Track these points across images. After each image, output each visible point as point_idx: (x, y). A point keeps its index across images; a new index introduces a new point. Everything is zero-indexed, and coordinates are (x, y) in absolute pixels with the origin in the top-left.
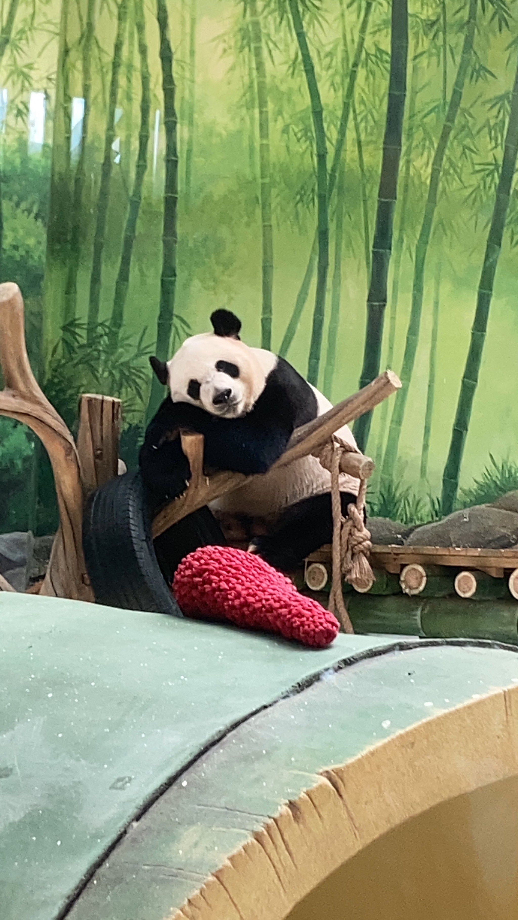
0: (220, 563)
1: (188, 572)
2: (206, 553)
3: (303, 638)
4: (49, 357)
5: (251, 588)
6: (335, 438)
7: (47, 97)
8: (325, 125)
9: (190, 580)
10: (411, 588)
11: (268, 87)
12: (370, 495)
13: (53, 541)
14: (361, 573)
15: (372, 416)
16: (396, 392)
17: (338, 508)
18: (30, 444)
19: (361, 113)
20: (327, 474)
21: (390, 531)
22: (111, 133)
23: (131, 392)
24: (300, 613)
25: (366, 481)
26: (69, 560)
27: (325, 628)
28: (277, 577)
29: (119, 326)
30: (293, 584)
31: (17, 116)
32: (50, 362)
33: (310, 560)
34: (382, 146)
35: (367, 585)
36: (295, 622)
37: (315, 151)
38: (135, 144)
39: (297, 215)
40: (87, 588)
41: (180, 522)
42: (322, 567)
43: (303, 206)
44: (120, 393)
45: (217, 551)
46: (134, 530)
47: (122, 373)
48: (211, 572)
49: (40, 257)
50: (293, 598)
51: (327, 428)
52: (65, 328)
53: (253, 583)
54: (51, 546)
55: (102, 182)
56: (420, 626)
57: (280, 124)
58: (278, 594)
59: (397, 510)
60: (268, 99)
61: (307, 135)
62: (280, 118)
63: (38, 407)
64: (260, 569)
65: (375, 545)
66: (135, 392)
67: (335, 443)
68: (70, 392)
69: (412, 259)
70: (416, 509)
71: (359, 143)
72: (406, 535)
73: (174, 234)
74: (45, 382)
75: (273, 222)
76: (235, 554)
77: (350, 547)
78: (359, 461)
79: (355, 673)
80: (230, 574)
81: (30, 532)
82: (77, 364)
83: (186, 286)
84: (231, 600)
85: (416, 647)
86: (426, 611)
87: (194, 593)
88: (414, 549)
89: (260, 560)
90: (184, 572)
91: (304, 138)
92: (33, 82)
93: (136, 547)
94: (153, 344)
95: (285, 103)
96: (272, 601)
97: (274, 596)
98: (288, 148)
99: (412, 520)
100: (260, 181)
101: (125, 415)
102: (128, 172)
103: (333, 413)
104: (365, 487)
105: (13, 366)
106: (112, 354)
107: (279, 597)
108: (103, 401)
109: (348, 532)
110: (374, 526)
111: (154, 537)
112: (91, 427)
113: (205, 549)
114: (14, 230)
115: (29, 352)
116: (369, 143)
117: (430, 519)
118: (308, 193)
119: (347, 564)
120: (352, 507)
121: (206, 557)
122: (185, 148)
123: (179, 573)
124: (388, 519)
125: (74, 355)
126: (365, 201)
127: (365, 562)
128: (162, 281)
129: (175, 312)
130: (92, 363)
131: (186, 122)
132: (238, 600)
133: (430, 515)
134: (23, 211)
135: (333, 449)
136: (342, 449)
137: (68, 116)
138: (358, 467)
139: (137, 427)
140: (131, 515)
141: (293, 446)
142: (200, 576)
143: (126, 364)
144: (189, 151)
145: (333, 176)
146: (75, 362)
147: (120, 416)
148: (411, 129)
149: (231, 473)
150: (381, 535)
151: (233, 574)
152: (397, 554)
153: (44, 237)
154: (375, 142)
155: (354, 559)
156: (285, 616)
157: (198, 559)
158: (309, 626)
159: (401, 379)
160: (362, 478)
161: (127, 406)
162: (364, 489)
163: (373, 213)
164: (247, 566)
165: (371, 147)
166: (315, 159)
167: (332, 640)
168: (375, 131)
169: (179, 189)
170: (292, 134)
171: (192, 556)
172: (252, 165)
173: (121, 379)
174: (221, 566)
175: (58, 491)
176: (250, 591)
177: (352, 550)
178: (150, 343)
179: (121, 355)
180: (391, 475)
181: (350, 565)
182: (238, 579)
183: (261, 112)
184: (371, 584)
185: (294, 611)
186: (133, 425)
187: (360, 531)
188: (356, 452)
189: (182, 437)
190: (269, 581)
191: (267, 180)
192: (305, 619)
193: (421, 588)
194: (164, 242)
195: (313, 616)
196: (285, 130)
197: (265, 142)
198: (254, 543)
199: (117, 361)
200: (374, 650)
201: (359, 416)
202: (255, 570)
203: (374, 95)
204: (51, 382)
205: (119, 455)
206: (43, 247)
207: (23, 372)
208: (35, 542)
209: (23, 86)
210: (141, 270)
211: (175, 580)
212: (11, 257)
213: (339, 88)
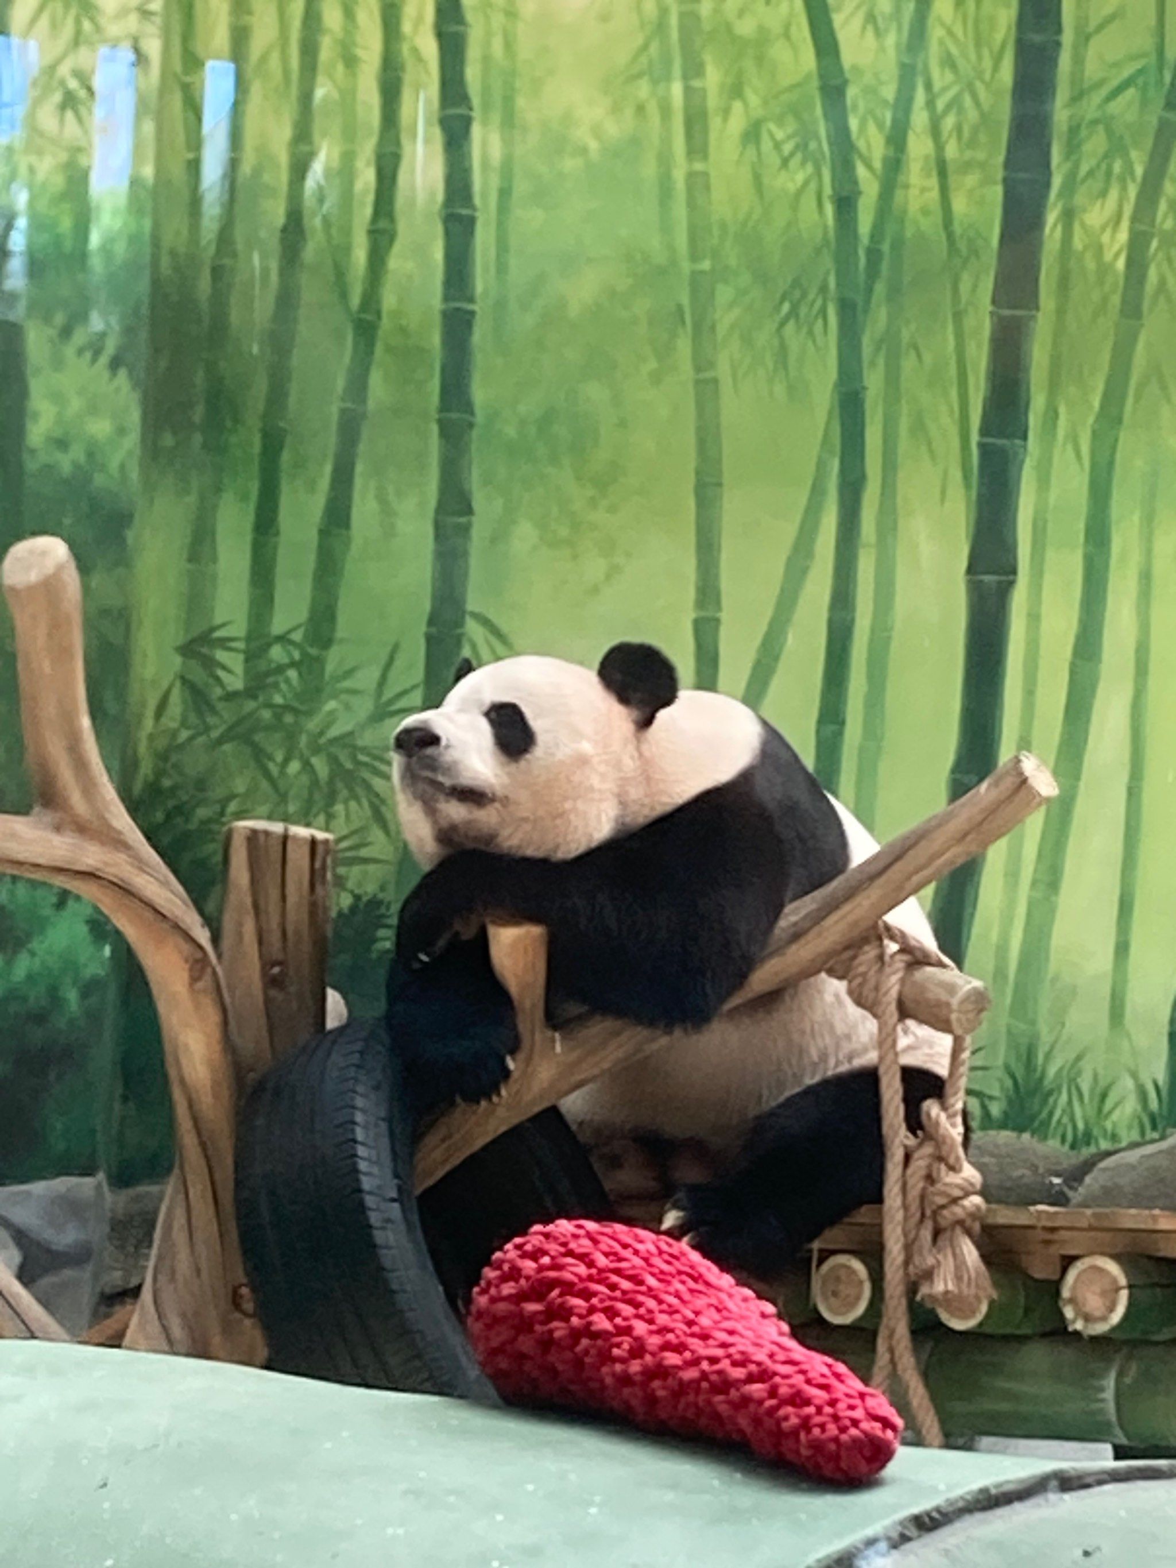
0: (591, 1264)
1: (508, 1289)
2: (556, 1239)
3: (808, 1458)
4: (149, 723)
5: (672, 1331)
6: (888, 928)
7: (140, 59)
8: (853, 123)
9: (512, 1307)
10: (1088, 1318)
11: (707, 26)
12: (980, 1073)
13: (161, 1199)
14: (958, 1278)
15: (980, 875)
16: (1043, 809)
17: (896, 1113)
18: (101, 949)
19: (945, 89)
20: (867, 1026)
21: (1034, 1168)
22: (304, 148)
23: (360, 811)
24: (799, 1393)
25: (968, 1040)
26: (202, 1249)
27: (864, 1432)
28: (738, 1298)
29: (326, 643)
30: (780, 1316)
31: (63, 107)
32: (151, 737)
33: (824, 1246)
34: (1000, 174)
35: (973, 1313)
36: (786, 1418)
37: (828, 190)
38: (367, 177)
39: (783, 350)
40: (248, 1322)
41: (485, 1148)
42: (858, 1266)
43: (799, 328)
44: (330, 817)
45: (582, 1232)
46: (366, 1174)
47: (334, 761)
48: (568, 1289)
49: (122, 467)
50: (781, 1356)
51: (866, 903)
52: (187, 650)
53: (677, 1316)
54: (156, 1212)
55: (282, 272)
56: (1113, 1418)
57: (737, 123)
58: (741, 1345)
59: (1051, 1114)
60: (708, 58)
61: (806, 145)
62: (737, 106)
63: (121, 857)
64: (695, 1280)
65: (994, 1206)
66: (368, 812)
67: (886, 942)
68: (202, 813)
69: (1081, 464)
70: (1100, 1110)
71: (942, 169)
72: (1076, 1176)
73: (468, 407)
74: (138, 787)
75: (723, 370)
76: (628, 1240)
77: (928, 1213)
78: (951, 988)
79: (947, 1552)
80: (618, 1294)
81: (101, 1176)
82: (220, 741)
83: (499, 537)
84: (623, 1361)
85: (1100, 1483)
86: (1128, 1380)
87: (526, 1344)
88: (1094, 1215)
89: (695, 1256)
90: (497, 1286)
91: (799, 156)
92: (103, 21)
93: (374, 1218)
94: (414, 687)
95: (749, 65)
96: (725, 1364)
97: (732, 1350)
98: (757, 179)
99: (1088, 1138)
100: (686, 266)
101: (341, 870)
102: (347, 249)
103: (881, 865)
104: (966, 1055)
105: (56, 751)
106: (310, 713)
107: (742, 1353)
108: (285, 838)
109: (923, 1172)
110: (992, 1155)
111: (418, 1191)
112: (256, 906)
113: (550, 1228)
114: (58, 398)
115: (96, 711)
116: (967, 166)
117: (1135, 1136)
118: (811, 296)
119: (921, 1254)
120: (932, 1108)
121: (553, 1248)
122: (495, 182)
123: (484, 1292)
124: (1026, 1136)
125: (211, 720)
126: (958, 316)
127: (970, 1252)
128: (438, 526)
129: (472, 604)
130: (258, 737)
131: (496, 117)
132: (638, 1361)
133: (1136, 1123)
134: (80, 352)
135: (881, 957)
136: (906, 957)
137: (194, 107)
138: (948, 1005)
139: (375, 903)
140: (360, 1134)
141: (779, 951)
142: (539, 1297)
143: (345, 740)
144: (505, 193)
145: (874, 255)
146: (215, 734)
147: (329, 876)
148: (1074, 130)
149: (618, 1024)
150: (1010, 1178)
151: (624, 1292)
152: (1053, 1230)
153: (135, 416)
154: (982, 165)
155: (940, 1243)
156: (761, 1402)
157: (535, 1255)
158: (822, 1426)
159: (1056, 773)
160: (959, 1032)
161: (350, 849)
162: (963, 1063)
163: (979, 346)
164: (662, 1272)
165: (971, 180)
166: (829, 209)
167: (883, 1466)
168: (983, 138)
169: (479, 287)
170: (767, 145)
171: (518, 1247)
172: (666, 227)
173: (331, 781)
174: (594, 1271)
175: (172, 1073)
176: (670, 1336)
177: (935, 1221)
178: (407, 685)
179: (331, 719)
180: (1033, 1023)
181: (930, 1261)
182: (637, 1305)
183: (688, 91)
184: (984, 1308)
185: (784, 1391)
186: (365, 899)
187: (953, 1169)
188: (941, 965)
189: (492, 931)
190: (718, 1310)
191: (706, 265)
192: (811, 1410)
193: (1116, 1317)
194: (440, 422)
195: (833, 1403)
196: (752, 135)
197: (698, 166)
198: (676, 1206)
199: (322, 733)
200: (993, 1491)
201: (946, 872)
202: (683, 1282)
203: (978, 45)
204: (154, 789)
205: (327, 980)
206: (132, 441)
207: (80, 765)
208: (115, 1201)
209: (78, 33)
210: (382, 499)
211: (473, 1309)
212: (49, 468)
213: (887, 30)
